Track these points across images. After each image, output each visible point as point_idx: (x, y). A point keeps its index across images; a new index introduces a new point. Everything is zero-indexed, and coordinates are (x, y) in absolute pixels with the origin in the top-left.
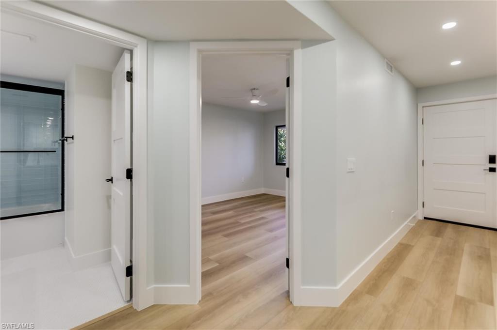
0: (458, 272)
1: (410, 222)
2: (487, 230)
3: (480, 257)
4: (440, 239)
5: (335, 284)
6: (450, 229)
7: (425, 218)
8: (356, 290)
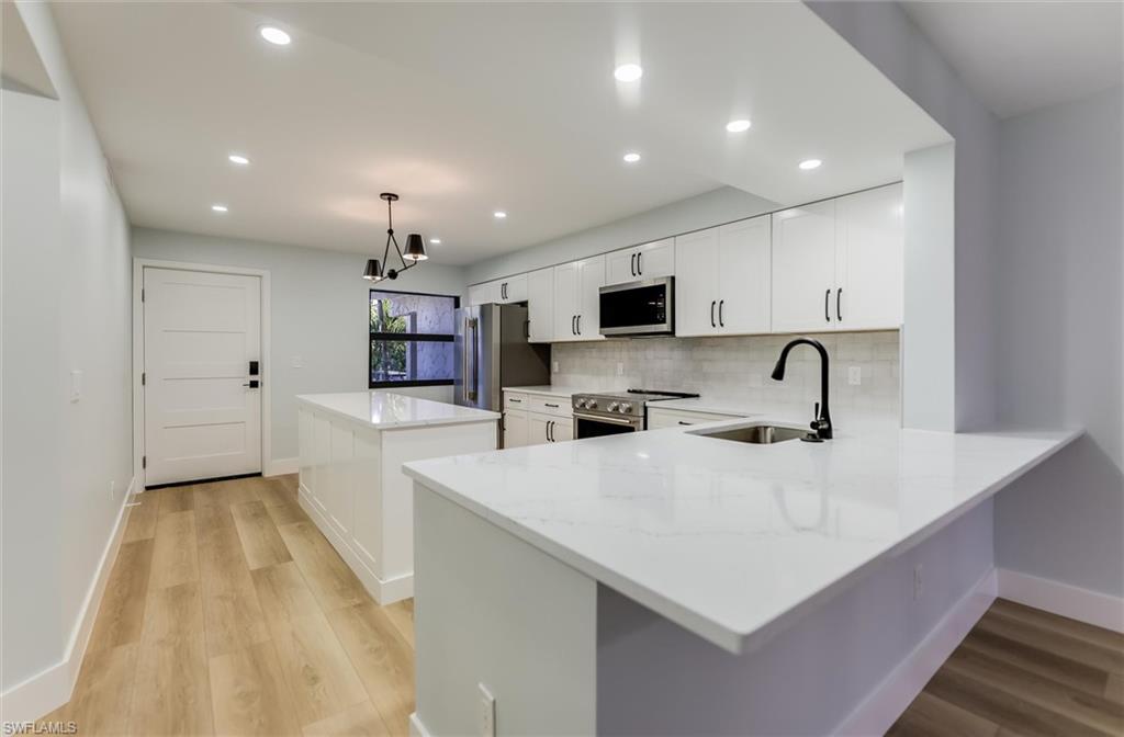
0: (240, 545)
1: (128, 502)
2: (247, 479)
3: (255, 515)
4: (191, 512)
5: (60, 655)
6: (197, 493)
7: (148, 488)
8: (86, 656)
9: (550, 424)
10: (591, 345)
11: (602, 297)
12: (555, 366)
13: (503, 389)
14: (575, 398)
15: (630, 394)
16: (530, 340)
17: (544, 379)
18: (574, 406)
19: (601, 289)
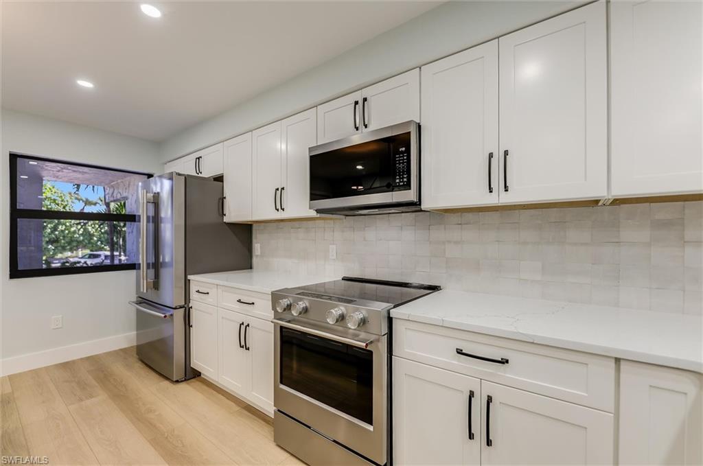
9: (244, 328)
10: (296, 224)
11: (313, 159)
12: (257, 248)
13: (189, 277)
14: (276, 297)
15: (343, 281)
16: (226, 219)
17: (244, 263)
18: (274, 308)
19: (311, 149)
